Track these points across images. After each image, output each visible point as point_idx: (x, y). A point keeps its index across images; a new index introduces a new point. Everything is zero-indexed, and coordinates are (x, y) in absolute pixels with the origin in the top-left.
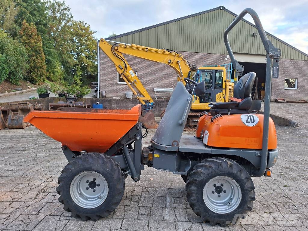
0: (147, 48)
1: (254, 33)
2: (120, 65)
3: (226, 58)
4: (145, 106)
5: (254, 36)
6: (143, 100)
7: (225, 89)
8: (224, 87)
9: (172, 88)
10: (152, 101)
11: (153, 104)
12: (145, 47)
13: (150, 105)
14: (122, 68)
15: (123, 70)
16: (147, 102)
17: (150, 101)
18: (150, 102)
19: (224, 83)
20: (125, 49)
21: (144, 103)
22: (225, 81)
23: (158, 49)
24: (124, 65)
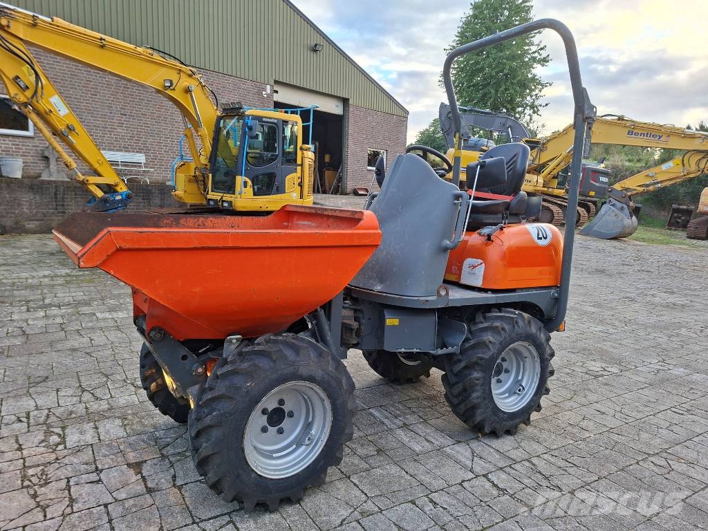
0: (103, 36)
1: (316, 45)
2: (17, 77)
3: (264, 93)
4: (104, 200)
5: (316, 51)
6: (98, 186)
7: (302, 165)
8: (299, 162)
9: (141, 153)
10: (123, 189)
11: (128, 197)
12: (99, 35)
13: (118, 198)
14: (27, 87)
15: (29, 93)
16: (109, 189)
17: (118, 189)
18: (117, 192)
19: (299, 152)
20: (34, 31)
21: (100, 194)
22: (301, 149)
23: (132, 46)
24: (33, 78)
